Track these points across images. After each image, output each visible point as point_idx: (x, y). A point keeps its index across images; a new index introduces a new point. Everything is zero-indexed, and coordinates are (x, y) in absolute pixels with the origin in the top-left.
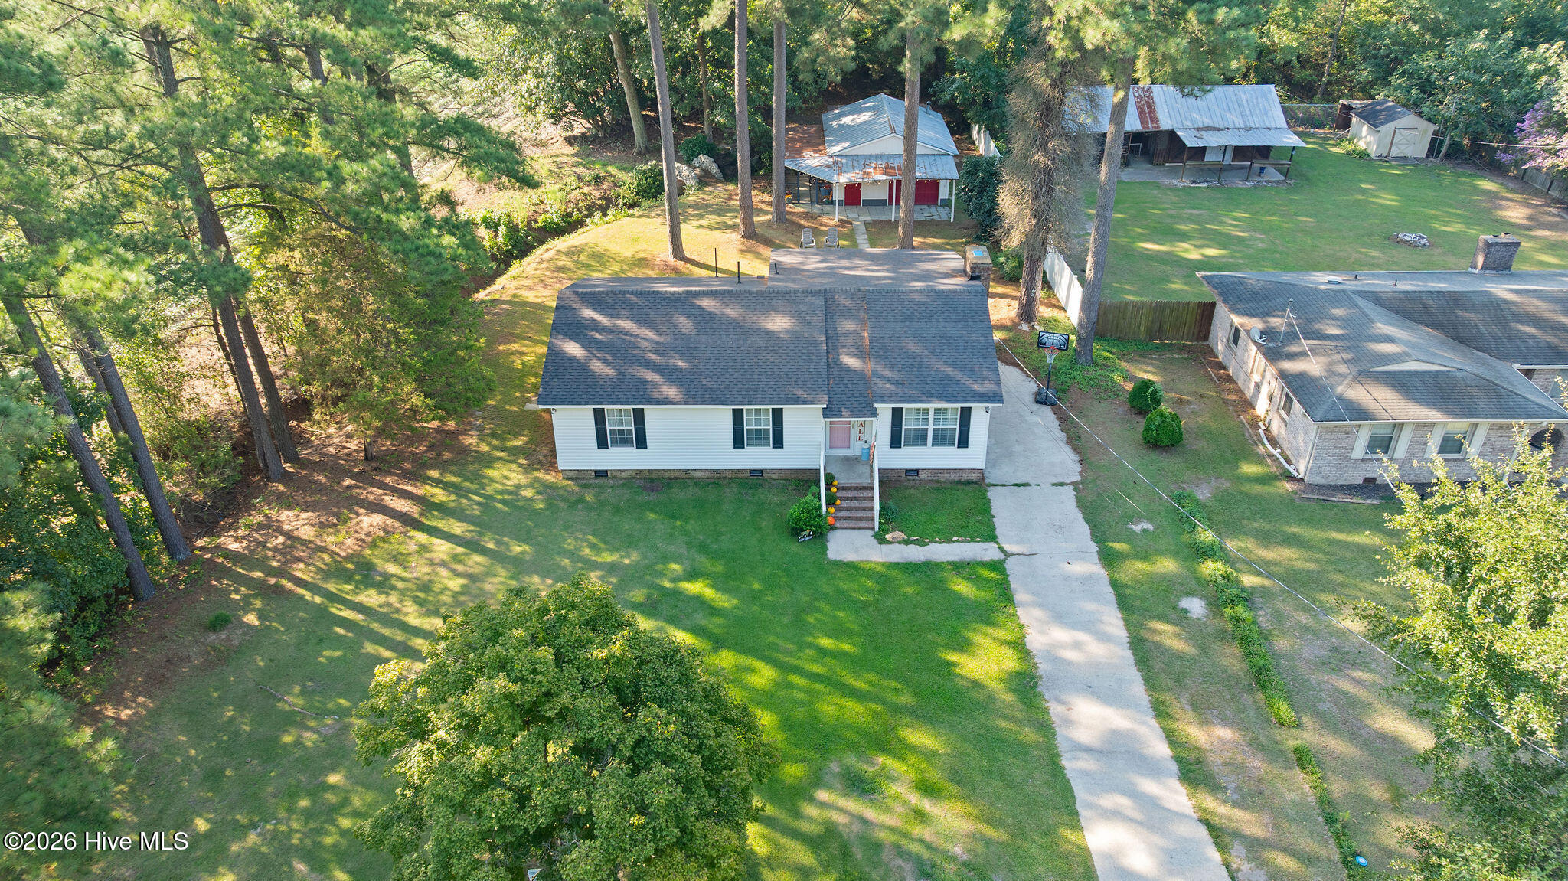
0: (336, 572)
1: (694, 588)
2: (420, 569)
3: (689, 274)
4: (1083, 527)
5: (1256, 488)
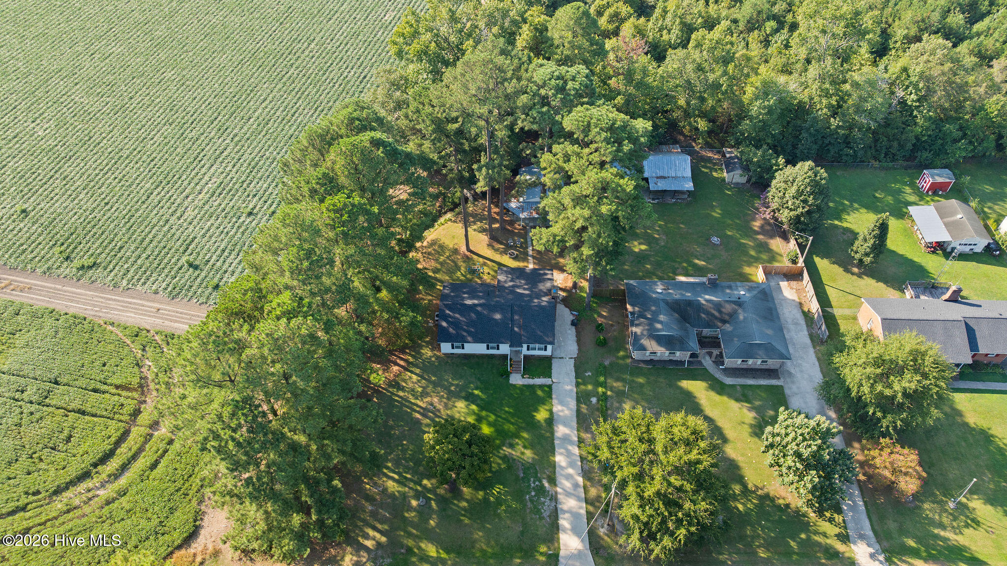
0: (391, 385)
3: (472, 259)
4: (574, 374)
5: (621, 362)
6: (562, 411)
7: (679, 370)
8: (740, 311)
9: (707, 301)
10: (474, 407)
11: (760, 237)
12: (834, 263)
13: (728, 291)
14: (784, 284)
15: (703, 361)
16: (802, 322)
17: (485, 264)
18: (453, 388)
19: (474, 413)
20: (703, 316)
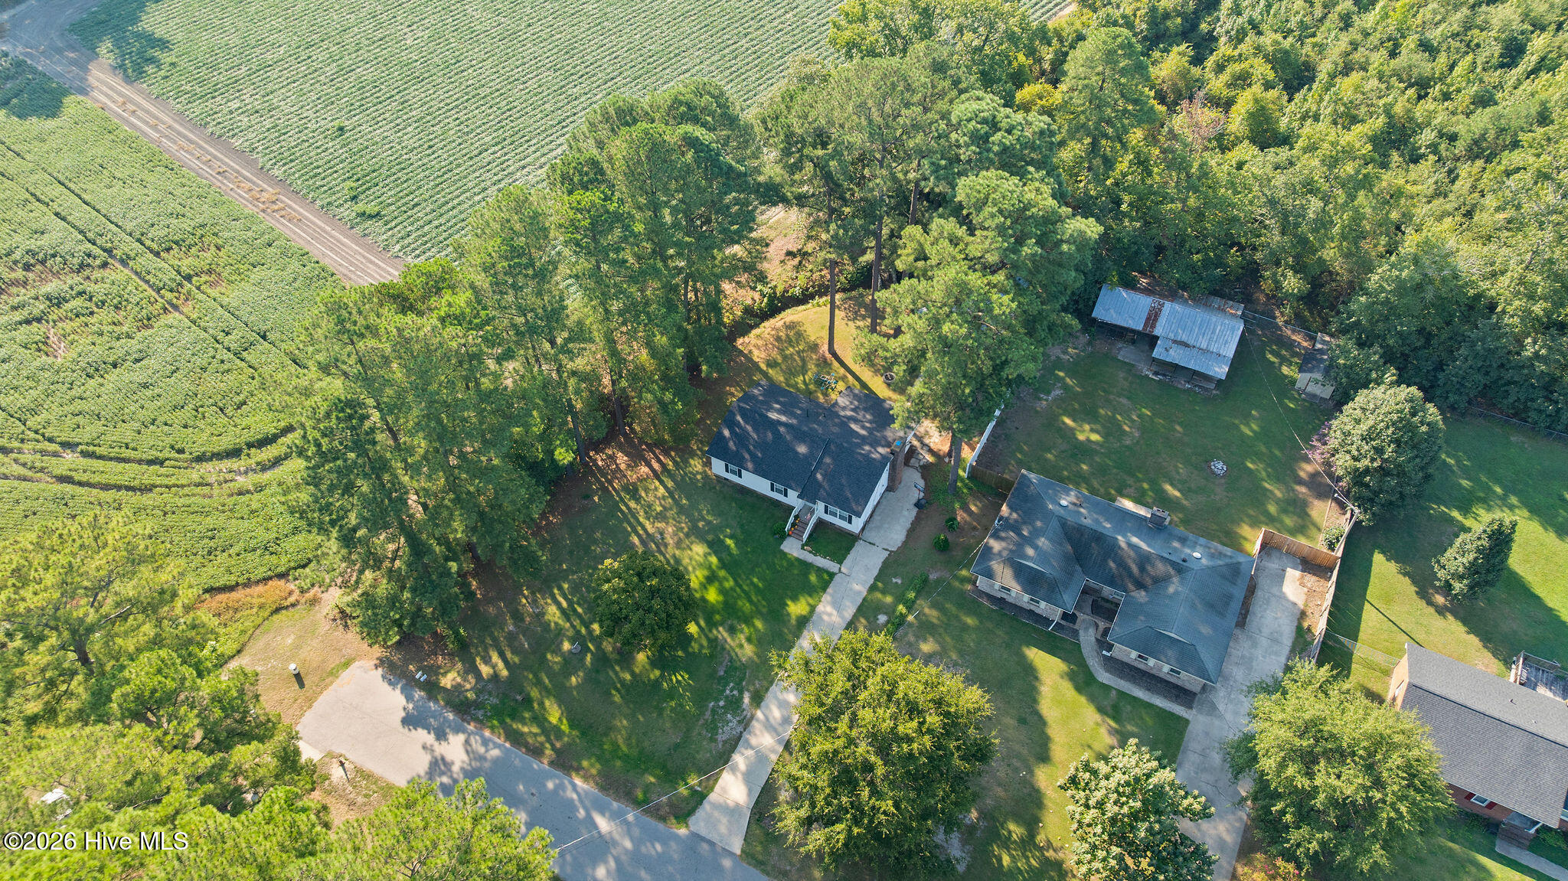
0: (626, 488)
1: (729, 542)
2: (651, 498)
3: (830, 365)
4: (876, 572)
5: (957, 584)
6: (830, 615)
7: (1036, 630)
8: (1175, 580)
9: (1130, 545)
10: (714, 560)
11: (1303, 489)
12: (1405, 574)
13: (1176, 544)
14: (1293, 574)
15: (1081, 633)
16: (1287, 640)
17: (844, 378)
18: (701, 524)
19: (710, 568)
20: (1112, 564)
